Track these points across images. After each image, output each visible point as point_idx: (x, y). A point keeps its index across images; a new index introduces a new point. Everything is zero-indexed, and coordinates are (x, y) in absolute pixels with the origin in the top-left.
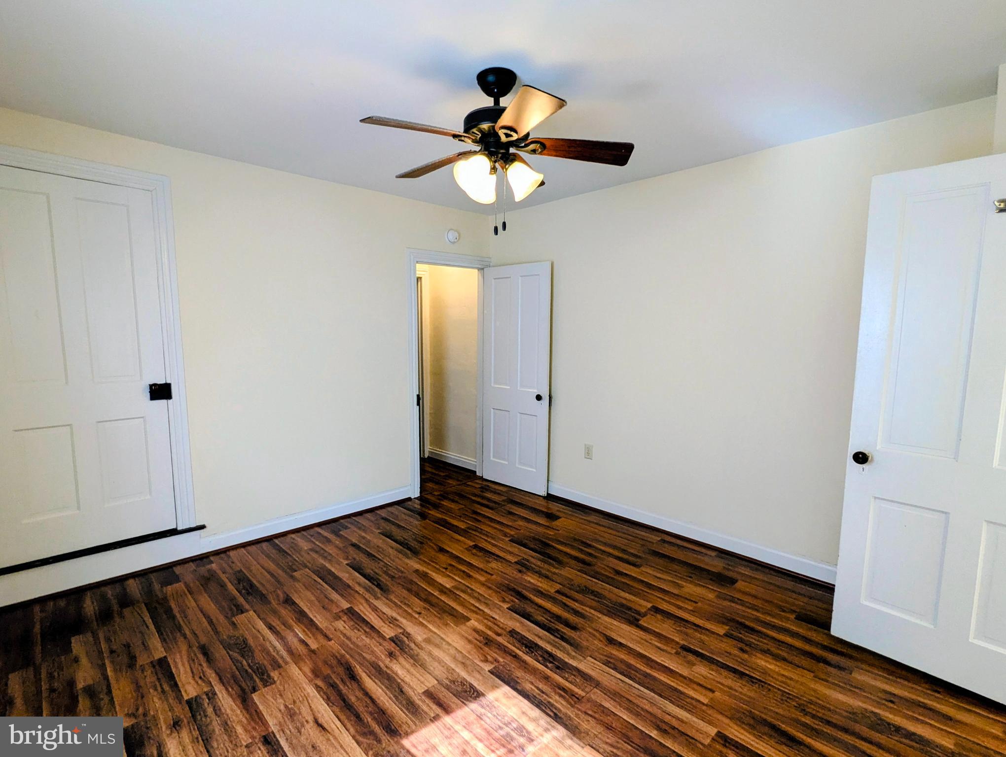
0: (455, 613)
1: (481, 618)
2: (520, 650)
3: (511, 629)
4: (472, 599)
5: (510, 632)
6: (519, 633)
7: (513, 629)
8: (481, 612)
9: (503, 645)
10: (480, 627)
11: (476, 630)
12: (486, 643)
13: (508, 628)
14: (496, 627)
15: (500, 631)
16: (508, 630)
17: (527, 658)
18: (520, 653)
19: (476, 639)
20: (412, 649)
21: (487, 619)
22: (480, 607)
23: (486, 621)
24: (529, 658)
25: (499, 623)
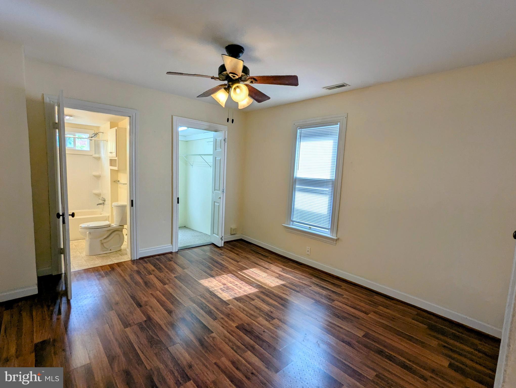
0: (244, 331)
1: (229, 327)
2: (215, 311)
3: (215, 321)
4: (233, 340)
5: (216, 319)
6: (212, 318)
7: (214, 320)
8: (229, 331)
9: (222, 314)
10: (231, 322)
11: (233, 321)
12: (229, 315)
13: (217, 322)
14: (222, 322)
15: (222, 320)
16: (217, 320)
17: (212, 308)
18: (215, 310)
19: (234, 317)
20: (263, 314)
21: (227, 327)
22: (228, 334)
23: (227, 326)
24: (211, 308)
25: (221, 324)
